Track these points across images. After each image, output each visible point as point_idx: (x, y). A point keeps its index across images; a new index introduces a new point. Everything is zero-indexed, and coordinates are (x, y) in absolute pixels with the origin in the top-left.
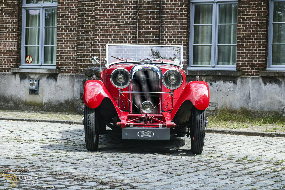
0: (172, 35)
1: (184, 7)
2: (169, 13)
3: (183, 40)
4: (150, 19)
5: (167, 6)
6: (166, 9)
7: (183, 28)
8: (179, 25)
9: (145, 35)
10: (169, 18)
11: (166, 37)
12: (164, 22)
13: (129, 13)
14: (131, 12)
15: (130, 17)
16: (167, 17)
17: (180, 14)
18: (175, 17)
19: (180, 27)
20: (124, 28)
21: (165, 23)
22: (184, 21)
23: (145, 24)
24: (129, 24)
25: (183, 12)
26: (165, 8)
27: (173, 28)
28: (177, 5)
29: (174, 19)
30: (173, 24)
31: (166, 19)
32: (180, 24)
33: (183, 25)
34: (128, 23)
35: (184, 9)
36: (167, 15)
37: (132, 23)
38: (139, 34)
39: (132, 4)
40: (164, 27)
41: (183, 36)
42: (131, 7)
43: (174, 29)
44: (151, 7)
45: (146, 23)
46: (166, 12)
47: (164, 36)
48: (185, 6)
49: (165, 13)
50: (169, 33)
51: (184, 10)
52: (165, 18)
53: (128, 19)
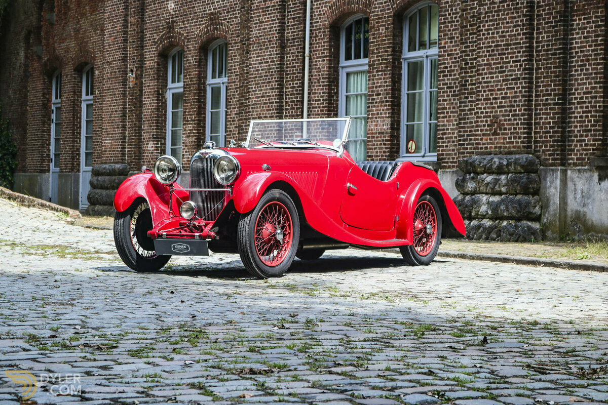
0: (584, 93)
1: (599, 42)
2: (580, 54)
3: (598, 102)
4: (550, 68)
5: (576, 43)
6: (575, 48)
7: (598, 80)
8: (593, 75)
9: (544, 96)
10: (580, 63)
11: (576, 98)
12: (572, 71)
13: (519, 58)
14: (522, 56)
15: (521, 65)
16: (577, 61)
17: (595, 55)
18: (588, 60)
19: (593, 78)
20: (513, 86)
21: (573, 73)
22: (599, 67)
23: (545, 77)
24: (519, 79)
25: (599, 52)
26: (574, 45)
27: (585, 81)
28: (590, 39)
29: (585, 65)
30: (585, 74)
31: (575, 66)
32: (595, 73)
33: (599, 75)
34: (519, 76)
35: (599, 45)
36: (576, 59)
37: (523, 76)
38: (536, 96)
39: (523, 43)
40: (572, 80)
41: (598, 95)
42: (522, 48)
43: (585, 84)
44: (552, 45)
45: (545, 74)
46: (577, 53)
47: (573, 97)
48: (601, 41)
49: (574, 54)
50: (579, 91)
51: (599, 48)
52: (574, 64)
53: (519, 70)
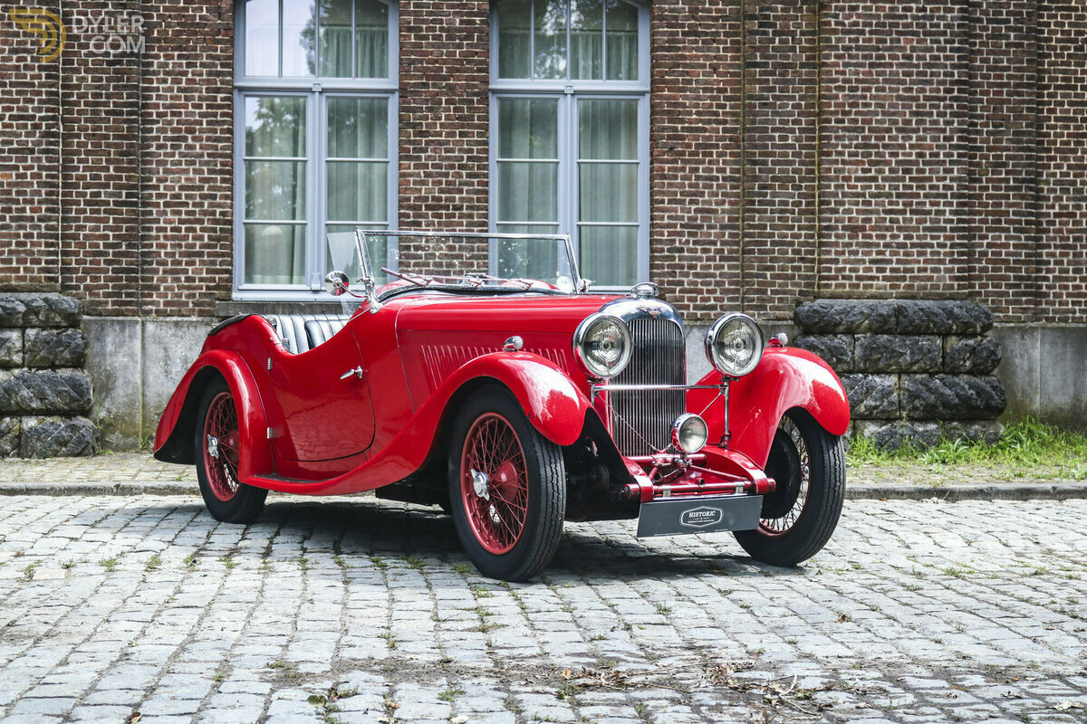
0: (181, 188)
1: (219, 102)
2: (169, 118)
3: (219, 206)
4: (106, 137)
5: (159, 97)
6: (157, 106)
7: (219, 167)
8: (206, 158)
9: (87, 186)
10: (169, 134)
11: (160, 196)
12: (151, 146)
13: (30, 112)
14: (40, 110)
15: (36, 126)
16: (163, 130)
17: (208, 123)
18: (191, 131)
19: (207, 163)
20: (13, 163)
21: (153, 149)
22: (220, 145)
23: (88, 153)
24: (32, 151)
25: (219, 118)
26: (154, 101)
27: (184, 166)
28: (197, 95)
29: (185, 139)
30: (181, 155)
31: (157, 138)
32: (209, 155)
33: (220, 159)
34: (30, 145)
35: (219, 107)
36: (160, 125)
37: (44, 147)
38: (65, 185)
39: (41, 85)
40: (151, 162)
41: (219, 193)
42: (39, 93)
43: (186, 171)
44: (108, 96)
45: (89, 147)
46: (159, 115)
47: (154, 192)
48: (222, 99)
49: (154, 117)
50: (168, 183)
51: (219, 111)
52: (154, 134)
53: (28, 135)
